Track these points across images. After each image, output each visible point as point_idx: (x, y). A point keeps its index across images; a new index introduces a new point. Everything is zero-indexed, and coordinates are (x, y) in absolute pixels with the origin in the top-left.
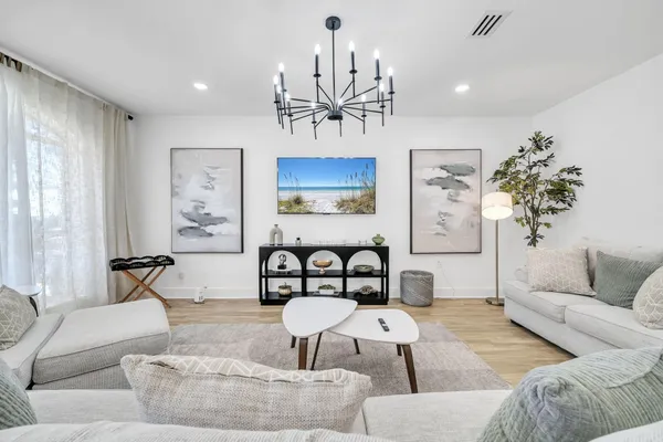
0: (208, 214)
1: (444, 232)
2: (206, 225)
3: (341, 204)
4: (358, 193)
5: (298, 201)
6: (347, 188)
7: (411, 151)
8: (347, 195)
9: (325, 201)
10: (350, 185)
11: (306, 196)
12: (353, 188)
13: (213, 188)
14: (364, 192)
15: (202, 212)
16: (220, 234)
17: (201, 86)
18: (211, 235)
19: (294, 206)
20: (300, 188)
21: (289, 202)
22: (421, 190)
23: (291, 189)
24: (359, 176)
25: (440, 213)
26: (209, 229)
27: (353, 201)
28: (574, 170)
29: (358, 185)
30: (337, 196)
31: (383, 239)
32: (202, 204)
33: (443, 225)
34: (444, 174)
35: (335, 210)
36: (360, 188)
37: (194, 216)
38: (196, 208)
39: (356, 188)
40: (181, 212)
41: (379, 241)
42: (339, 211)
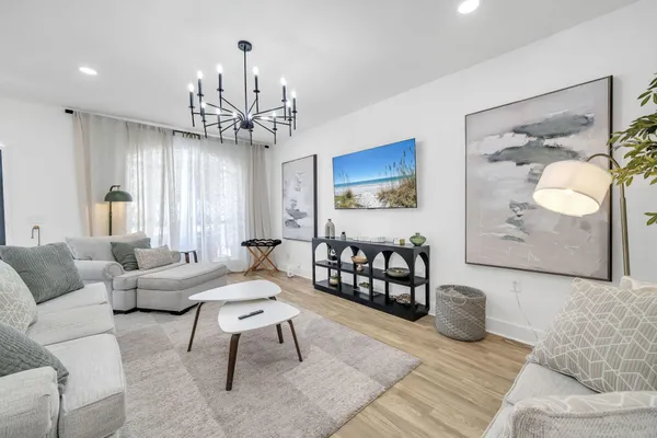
0: (298, 210)
1: (520, 234)
2: (297, 219)
3: (382, 196)
4: (397, 184)
5: (349, 196)
6: (387, 180)
8: (387, 186)
9: (368, 194)
10: (389, 176)
11: (355, 190)
12: (392, 179)
13: (300, 190)
14: (402, 183)
15: (295, 209)
16: (304, 226)
19: (346, 201)
21: (343, 197)
23: (344, 185)
24: (397, 165)
25: (512, 205)
27: (393, 192)
29: (397, 175)
30: (377, 188)
31: (424, 239)
32: (295, 203)
33: (517, 223)
34: (522, 140)
35: (377, 204)
36: (399, 178)
38: (292, 205)
39: (395, 179)
40: (286, 209)
41: (417, 241)
42: (380, 205)
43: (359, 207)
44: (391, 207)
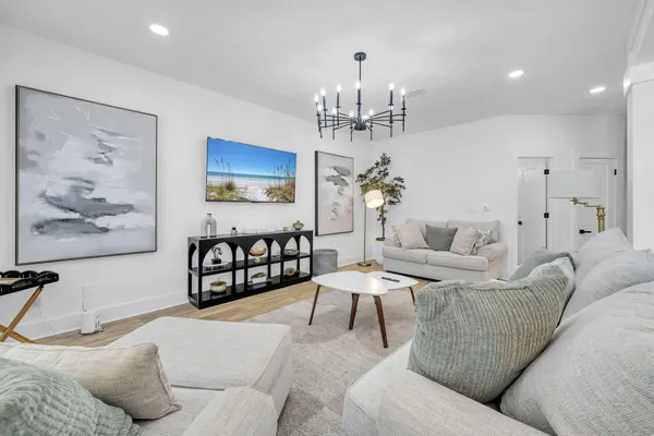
0: (99, 200)
1: (336, 218)
2: (96, 216)
3: (270, 192)
4: (283, 182)
5: (230, 187)
7: (316, 153)
8: (274, 183)
10: (277, 175)
11: (238, 182)
12: (280, 178)
13: (110, 162)
14: (287, 182)
15: (88, 196)
16: (122, 228)
17: (159, 30)
18: (105, 230)
19: (225, 194)
20: (233, 175)
21: (221, 188)
22: (323, 184)
24: (284, 167)
26: (101, 222)
27: (279, 189)
28: (400, 179)
29: (283, 175)
30: (267, 183)
31: (302, 225)
32: (90, 184)
33: (335, 212)
34: (336, 174)
35: (265, 198)
37: (73, 202)
38: (76, 190)
40: (43, 195)
41: (298, 227)
42: (268, 199)
43: (243, 200)
44: (277, 202)
